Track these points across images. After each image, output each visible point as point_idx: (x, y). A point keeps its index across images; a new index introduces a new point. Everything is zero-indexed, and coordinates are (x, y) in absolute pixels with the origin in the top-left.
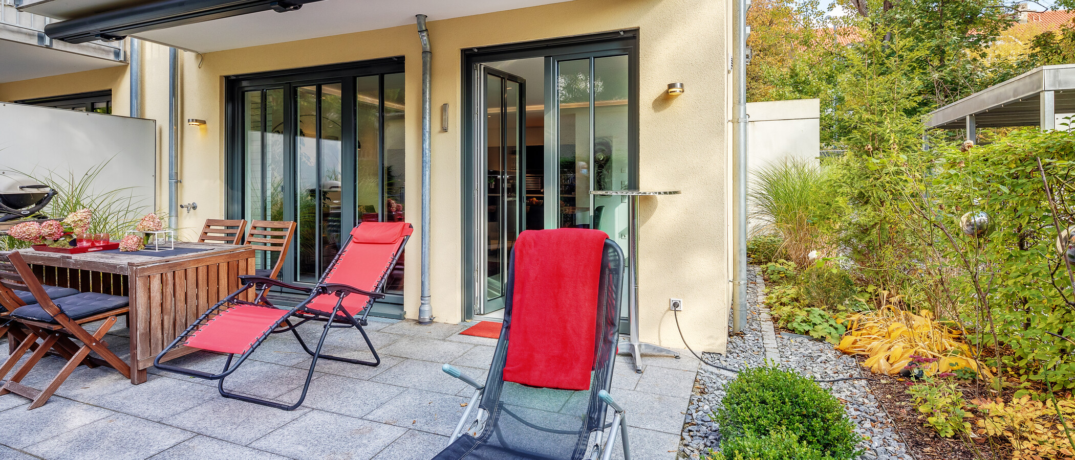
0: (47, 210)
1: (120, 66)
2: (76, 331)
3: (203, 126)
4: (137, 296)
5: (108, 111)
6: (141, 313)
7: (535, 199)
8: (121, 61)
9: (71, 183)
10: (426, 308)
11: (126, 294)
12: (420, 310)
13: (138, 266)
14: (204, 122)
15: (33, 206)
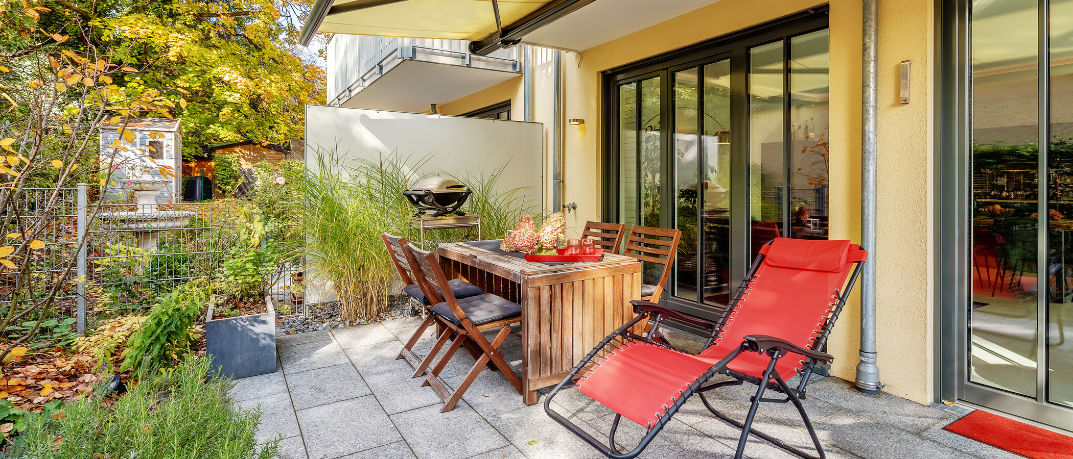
0: (465, 207)
1: (516, 78)
2: (477, 338)
3: (582, 125)
4: (529, 309)
5: (509, 118)
6: (532, 327)
7: (998, 207)
8: (517, 72)
9: (481, 183)
10: (869, 369)
11: (520, 303)
12: (858, 370)
13: (529, 275)
14: (582, 122)
15: (456, 203)
